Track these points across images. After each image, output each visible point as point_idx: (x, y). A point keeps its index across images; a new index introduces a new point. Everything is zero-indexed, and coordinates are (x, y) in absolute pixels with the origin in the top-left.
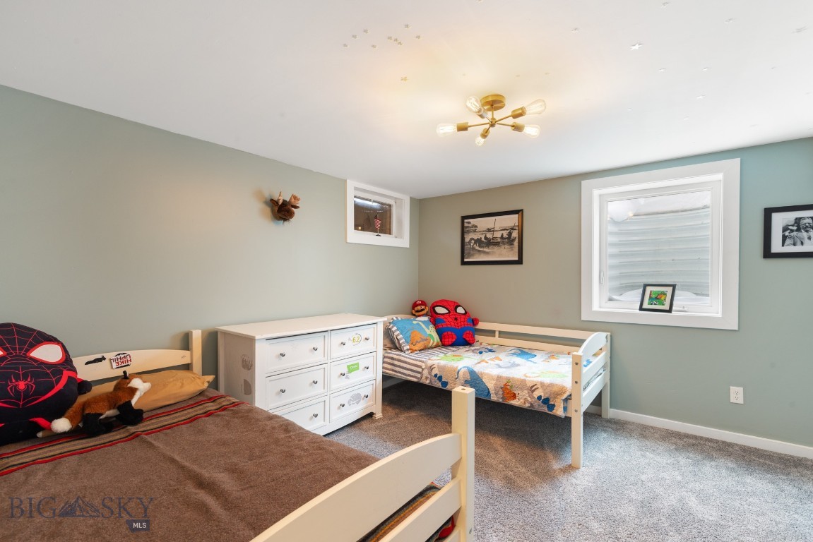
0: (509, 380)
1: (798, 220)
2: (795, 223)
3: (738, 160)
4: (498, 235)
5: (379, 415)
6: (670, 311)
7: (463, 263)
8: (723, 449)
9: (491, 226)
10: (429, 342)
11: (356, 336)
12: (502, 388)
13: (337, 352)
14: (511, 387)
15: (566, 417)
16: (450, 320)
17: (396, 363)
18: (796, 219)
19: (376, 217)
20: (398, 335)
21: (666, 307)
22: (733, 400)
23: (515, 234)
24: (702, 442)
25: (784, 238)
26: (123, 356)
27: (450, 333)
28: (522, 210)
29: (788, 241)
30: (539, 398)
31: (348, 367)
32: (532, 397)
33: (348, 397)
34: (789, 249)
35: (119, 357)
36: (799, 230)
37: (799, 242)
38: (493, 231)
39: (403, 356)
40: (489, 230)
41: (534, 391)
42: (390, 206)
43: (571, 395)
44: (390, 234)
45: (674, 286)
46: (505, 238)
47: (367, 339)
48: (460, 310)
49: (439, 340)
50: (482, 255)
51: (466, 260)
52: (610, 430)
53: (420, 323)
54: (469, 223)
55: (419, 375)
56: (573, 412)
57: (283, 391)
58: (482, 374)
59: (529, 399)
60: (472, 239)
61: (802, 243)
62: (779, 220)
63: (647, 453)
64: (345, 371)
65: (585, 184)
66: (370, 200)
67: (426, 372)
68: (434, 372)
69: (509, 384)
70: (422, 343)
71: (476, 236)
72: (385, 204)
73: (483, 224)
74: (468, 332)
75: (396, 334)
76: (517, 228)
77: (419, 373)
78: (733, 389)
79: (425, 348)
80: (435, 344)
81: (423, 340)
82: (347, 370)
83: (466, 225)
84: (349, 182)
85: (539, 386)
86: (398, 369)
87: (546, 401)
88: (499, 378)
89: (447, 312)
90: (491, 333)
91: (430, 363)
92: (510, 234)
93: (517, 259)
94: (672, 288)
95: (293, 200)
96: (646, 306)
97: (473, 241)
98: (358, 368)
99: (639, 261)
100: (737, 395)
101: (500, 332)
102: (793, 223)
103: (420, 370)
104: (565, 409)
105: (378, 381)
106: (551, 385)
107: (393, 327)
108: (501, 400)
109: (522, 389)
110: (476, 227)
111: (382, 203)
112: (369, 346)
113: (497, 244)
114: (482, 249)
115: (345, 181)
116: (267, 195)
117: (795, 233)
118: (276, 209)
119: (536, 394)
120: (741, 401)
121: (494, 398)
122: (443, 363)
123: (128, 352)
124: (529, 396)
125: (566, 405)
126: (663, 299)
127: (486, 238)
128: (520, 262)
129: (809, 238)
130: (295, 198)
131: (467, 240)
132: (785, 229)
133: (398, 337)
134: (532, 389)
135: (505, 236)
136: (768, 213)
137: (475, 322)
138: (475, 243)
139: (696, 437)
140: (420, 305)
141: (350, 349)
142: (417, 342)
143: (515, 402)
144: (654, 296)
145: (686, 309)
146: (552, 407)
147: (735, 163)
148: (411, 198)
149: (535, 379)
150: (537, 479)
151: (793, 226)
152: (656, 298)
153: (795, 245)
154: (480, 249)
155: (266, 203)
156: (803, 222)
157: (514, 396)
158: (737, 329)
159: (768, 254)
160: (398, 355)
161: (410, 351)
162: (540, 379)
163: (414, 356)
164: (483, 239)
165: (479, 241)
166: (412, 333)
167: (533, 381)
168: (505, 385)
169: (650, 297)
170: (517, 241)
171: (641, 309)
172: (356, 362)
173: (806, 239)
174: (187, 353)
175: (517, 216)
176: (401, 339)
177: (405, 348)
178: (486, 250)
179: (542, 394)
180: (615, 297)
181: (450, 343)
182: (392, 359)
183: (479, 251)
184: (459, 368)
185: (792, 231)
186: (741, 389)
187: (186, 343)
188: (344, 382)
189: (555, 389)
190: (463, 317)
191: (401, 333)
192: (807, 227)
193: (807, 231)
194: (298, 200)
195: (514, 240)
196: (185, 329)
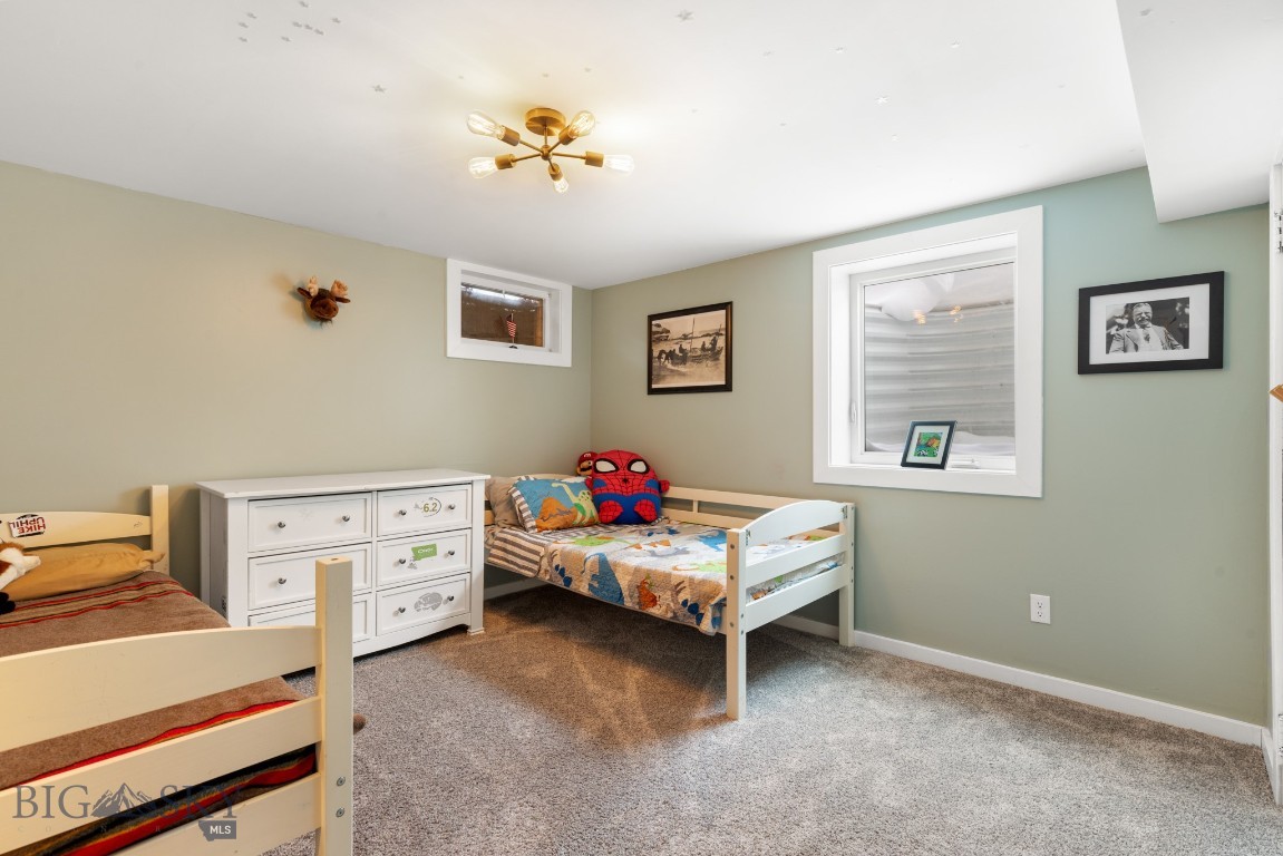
0: (649, 574)
1: (1130, 308)
2: (1126, 312)
3: (1040, 207)
4: (698, 344)
5: (477, 629)
6: (942, 466)
7: (651, 391)
8: (1008, 699)
9: (688, 330)
10: (575, 517)
11: (430, 503)
12: (638, 587)
13: (389, 525)
14: (650, 585)
15: (717, 634)
16: (615, 481)
17: (509, 547)
18: (1127, 306)
19: (509, 318)
20: (521, 504)
21: (938, 460)
22: (1034, 618)
23: (721, 342)
24: (977, 687)
25: (1110, 339)
26: (32, 519)
27: (611, 502)
28: (731, 303)
29: (1115, 345)
30: (685, 603)
31: (415, 550)
32: (676, 602)
33: (415, 597)
34: (1117, 357)
35: (24, 520)
36: (1131, 324)
37: (1131, 346)
38: (692, 338)
39: (520, 537)
40: (685, 337)
41: (679, 592)
42: (541, 300)
43: (725, 599)
44: (541, 345)
45: (951, 425)
46: (708, 350)
47: (451, 508)
48: (639, 467)
49: (594, 513)
50: (676, 378)
51: (654, 386)
52: (837, 664)
53: (564, 486)
54: (659, 326)
55: (536, 567)
56: (728, 625)
57: (282, 582)
58: (615, 564)
59: (672, 604)
60: (662, 352)
61: (1136, 348)
62: (1102, 308)
63: (871, 701)
64: (408, 556)
65: (819, 256)
66: (500, 292)
67: (545, 562)
68: (557, 561)
69: (648, 581)
70: (559, 517)
71: (667, 347)
72: (530, 298)
73: (676, 326)
74: (644, 501)
75: (518, 502)
76: (724, 332)
77: (536, 563)
78: (1035, 598)
79: (566, 527)
80: (586, 520)
81: (562, 513)
82: (411, 554)
83: (654, 329)
84: (450, 262)
85: (686, 584)
86: (510, 557)
87: (694, 609)
88: (637, 570)
89: (613, 469)
90: (686, 504)
91: (553, 546)
92: (714, 343)
93: (723, 383)
94: (947, 428)
95: (336, 289)
96: (912, 458)
97: (664, 356)
98: (434, 553)
99: (946, 388)
100: (1040, 608)
101: (700, 503)
102: (1121, 313)
103: (537, 558)
104: (717, 621)
105: (474, 576)
106: (703, 582)
107: (514, 491)
108: (637, 607)
109: (664, 589)
110: (669, 332)
111: (525, 297)
112: (457, 519)
113: (697, 359)
114: (676, 368)
115: (446, 260)
116: (296, 282)
117: (1125, 330)
118: (309, 302)
119: (682, 597)
120: (1046, 619)
121: (629, 603)
122: (570, 547)
123: (40, 514)
124: (673, 601)
125: (718, 615)
126: (935, 446)
127: (681, 350)
128: (727, 387)
129: (1147, 339)
130: (339, 285)
131: (656, 354)
132: (1110, 324)
133: (521, 508)
134: (677, 589)
135: (708, 345)
136: (1086, 295)
137: (662, 486)
138: (667, 358)
139: (973, 679)
140: (588, 459)
141: (417, 521)
142: (551, 515)
143: (655, 611)
144: (923, 442)
145: (976, 463)
146: (700, 618)
147: (1033, 215)
148: (574, 287)
149: (683, 573)
150: (654, 733)
151: (1122, 317)
152: (927, 445)
153: (1125, 350)
154: (673, 368)
155: (293, 294)
156: (1137, 310)
157: (654, 601)
158: (1039, 495)
159: (1085, 367)
160: (513, 535)
161: (536, 530)
162: (689, 573)
163: (541, 538)
164: (677, 352)
165: (671, 355)
166: (545, 501)
167: (679, 576)
168: (644, 582)
169: (918, 445)
170: (723, 353)
171: (905, 464)
172: (432, 543)
173: (1143, 340)
174: (146, 519)
175: (723, 312)
176: (525, 510)
177: (529, 525)
178: (681, 368)
179: (689, 597)
180: (876, 445)
181: (610, 518)
182: (505, 541)
183: (672, 371)
184: (587, 556)
185: (1121, 326)
186: (1046, 599)
187: (144, 505)
188: (405, 574)
189: (706, 589)
190: (641, 477)
191: (527, 502)
192: (1143, 318)
193: (1143, 327)
194: (345, 289)
195: (719, 352)
196: (142, 484)
